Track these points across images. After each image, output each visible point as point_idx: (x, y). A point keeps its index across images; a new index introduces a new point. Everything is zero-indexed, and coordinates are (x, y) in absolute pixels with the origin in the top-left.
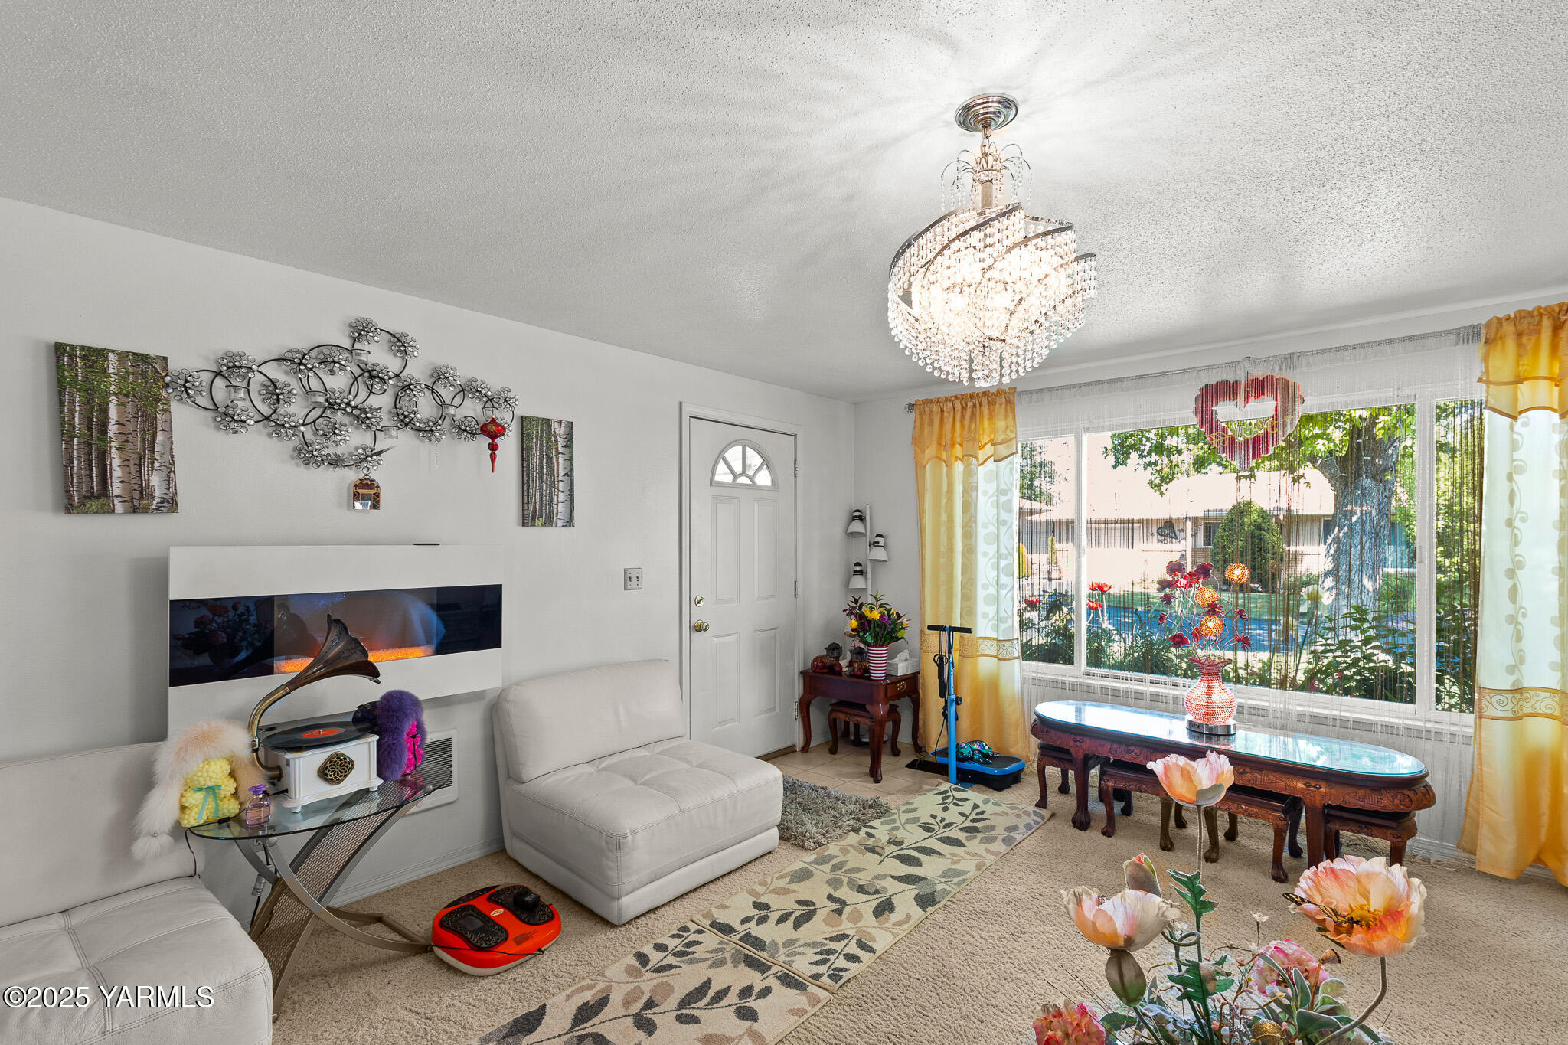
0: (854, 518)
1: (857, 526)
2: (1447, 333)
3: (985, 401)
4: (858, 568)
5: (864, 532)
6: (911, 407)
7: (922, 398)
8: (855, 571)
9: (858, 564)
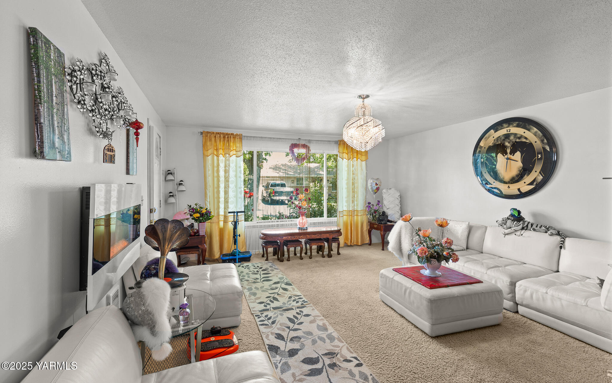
0: (169, 173)
1: (170, 177)
2: (334, 141)
3: (232, 136)
4: (171, 194)
5: (174, 179)
6: (202, 133)
7: (206, 130)
8: (170, 196)
9: (171, 193)
